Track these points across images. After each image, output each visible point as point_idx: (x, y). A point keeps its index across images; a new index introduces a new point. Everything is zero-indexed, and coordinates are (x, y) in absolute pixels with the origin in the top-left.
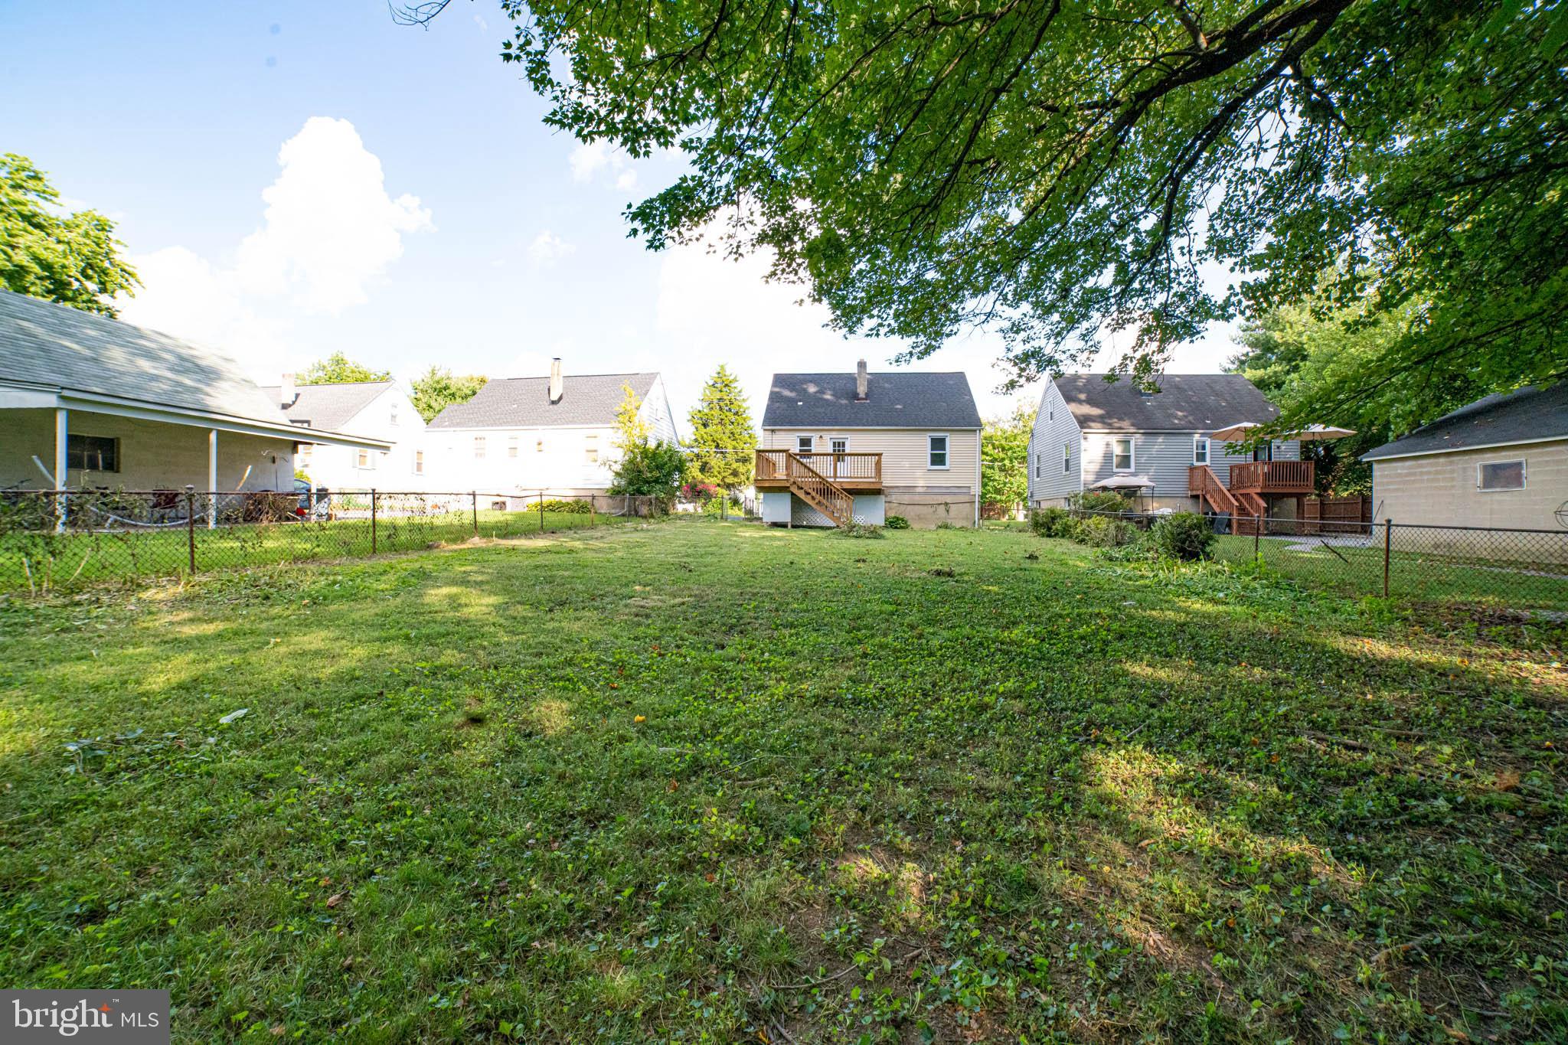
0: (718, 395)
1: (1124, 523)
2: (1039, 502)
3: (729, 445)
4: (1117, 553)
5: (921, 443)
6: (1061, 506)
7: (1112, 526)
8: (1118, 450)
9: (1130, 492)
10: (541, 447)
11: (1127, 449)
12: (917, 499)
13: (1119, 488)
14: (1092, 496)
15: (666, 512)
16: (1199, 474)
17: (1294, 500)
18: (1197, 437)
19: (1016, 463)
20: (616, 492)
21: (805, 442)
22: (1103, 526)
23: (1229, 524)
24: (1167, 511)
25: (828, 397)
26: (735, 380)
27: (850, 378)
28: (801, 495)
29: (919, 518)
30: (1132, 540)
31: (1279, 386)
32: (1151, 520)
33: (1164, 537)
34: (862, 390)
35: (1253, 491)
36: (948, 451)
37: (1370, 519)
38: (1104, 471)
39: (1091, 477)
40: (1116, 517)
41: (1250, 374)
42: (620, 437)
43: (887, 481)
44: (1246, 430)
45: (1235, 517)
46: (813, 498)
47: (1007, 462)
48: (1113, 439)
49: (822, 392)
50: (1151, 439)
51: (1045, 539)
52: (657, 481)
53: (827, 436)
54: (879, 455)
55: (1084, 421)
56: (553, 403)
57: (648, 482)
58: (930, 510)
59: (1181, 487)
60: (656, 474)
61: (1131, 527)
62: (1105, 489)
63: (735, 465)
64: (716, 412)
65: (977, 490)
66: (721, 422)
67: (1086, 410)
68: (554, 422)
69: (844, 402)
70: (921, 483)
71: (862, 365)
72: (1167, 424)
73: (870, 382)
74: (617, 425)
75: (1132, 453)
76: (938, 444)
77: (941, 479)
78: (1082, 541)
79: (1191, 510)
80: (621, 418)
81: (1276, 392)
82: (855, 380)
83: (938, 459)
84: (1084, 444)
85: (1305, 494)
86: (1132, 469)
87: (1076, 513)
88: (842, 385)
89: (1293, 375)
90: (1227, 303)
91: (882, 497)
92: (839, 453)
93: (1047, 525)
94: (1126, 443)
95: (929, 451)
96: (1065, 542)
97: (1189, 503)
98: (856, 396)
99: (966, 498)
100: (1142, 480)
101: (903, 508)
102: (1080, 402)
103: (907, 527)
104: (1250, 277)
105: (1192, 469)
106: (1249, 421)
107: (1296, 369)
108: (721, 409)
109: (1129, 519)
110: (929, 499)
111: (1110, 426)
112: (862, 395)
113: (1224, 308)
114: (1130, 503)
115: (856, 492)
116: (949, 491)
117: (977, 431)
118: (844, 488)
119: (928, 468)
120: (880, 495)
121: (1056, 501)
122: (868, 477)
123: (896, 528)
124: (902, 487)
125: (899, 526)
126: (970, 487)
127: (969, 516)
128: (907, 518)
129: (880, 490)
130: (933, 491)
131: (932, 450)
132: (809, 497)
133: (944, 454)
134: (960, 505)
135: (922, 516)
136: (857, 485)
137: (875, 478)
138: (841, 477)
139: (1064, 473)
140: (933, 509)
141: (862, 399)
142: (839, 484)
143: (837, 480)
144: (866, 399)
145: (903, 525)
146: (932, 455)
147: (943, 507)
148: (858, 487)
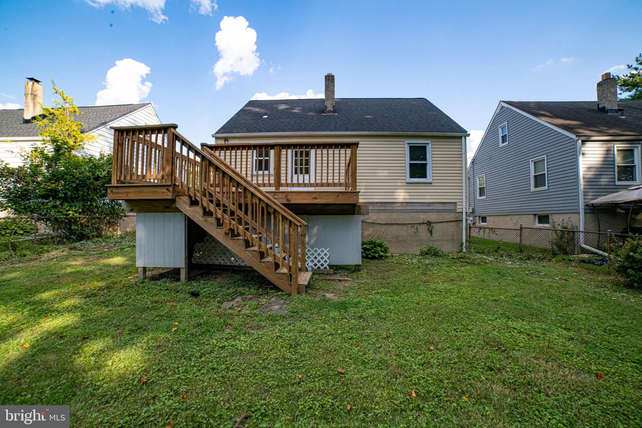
5: (399, 150)
11: (630, 158)
12: (395, 217)
25: (295, 111)
34: (329, 104)
36: (429, 162)
46: (219, 224)
48: (613, 147)
65: (464, 206)
70: (400, 199)
77: (423, 193)
83: (418, 171)
86: (639, 181)
88: (312, 104)
94: (628, 151)
95: (408, 161)
98: (323, 111)
99: (452, 217)
101: (381, 230)
103: (385, 257)
110: (408, 218)
112: (330, 107)
116: (431, 208)
117: (463, 138)
118: (292, 202)
119: (407, 181)
120: (354, 214)
121: (517, 217)
122: (334, 185)
123: (374, 258)
124: (377, 203)
125: (377, 255)
126: (455, 203)
127: (455, 238)
128: (386, 244)
129: (354, 205)
130: (414, 208)
131: (410, 160)
132: (212, 220)
133: (425, 165)
134: (445, 224)
135: (401, 239)
136: (315, 198)
137: (346, 185)
138: (287, 185)
139: (533, 189)
140: (413, 230)
141: (330, 112)
142: (284, 195)
143: (282, 189)
144: (334, 112)
145: (382, 254)
146: (411, 165)
147: (424, 228)
148: (316, 201)
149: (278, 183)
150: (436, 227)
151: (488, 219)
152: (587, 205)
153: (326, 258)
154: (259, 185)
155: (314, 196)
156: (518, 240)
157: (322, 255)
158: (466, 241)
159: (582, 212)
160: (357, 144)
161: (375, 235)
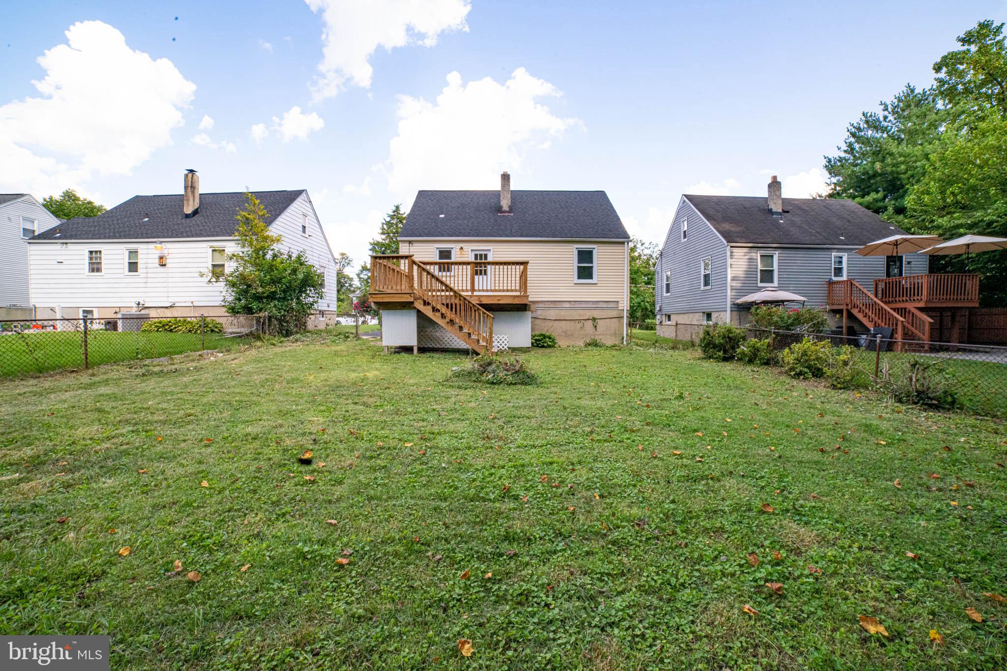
5: (568, 254)
8: (761, 265)
10: (166, 261)
11: (770, 264)
12: (564, 314)
13: (765, 303)
16: (839, 289)
18: (834, 253)
21: (443, 254)
27: (496, 195)
28: (427, 311)
29: (567, 335)
34: (505, 203)
35: (911, 306)
36: (595, 264)
38: (748, 287)
39: (736, 293)
43: (534, 295)
44: (895, 244)
46: (443, 316)
48: (757, 255)
50: (792, 254)
53: (468, 247)
54: (525, 263)
55: (729, 236)
56: (187, 216)
58: (579, 325)
59: (823, 301)
62: (752, 304)
65: (625, 305)
69: (488, 215)
70: (567, 298)
73: (514, 199)
75: (775, 268)
76: (585, 256)
77: (586, 293)
83: (585, 273)
84: (730, 260)
86: (776, 284)
88: (485, 200)
91: (528, 314)
94: (767, 258)
95: (576, 264)
98: (499, 209)
99: (614, 313)
100: (785, 295)
101: (548, 324)
102: (718, 219)
103: (553, 346)
105: (831, 283)
110: (575, 315)
111: (753, 241)
112: (505, 208)
115: (497, 308)
116: (596, 306)
117: (626, 243)
118: (483, 303)
119: (575, 282)
120: (526, 310)
121: (692, 314)
122: (512, 291)
123: (543, 347)
124: (548, 301)
125: (545, 345)
126: (618, 302)
127: (617, 332)
128: (553, 335)
129: (526, 305)
130: (580, 306)
131: (578, 263)
132: (438, 314)
133: (592, 267)
134: (608, 320)
135: (569, 333)
136: (499, 300)
137: (520, 291)
138: (479, 291)
139: (702, 288)
140: (581, 325)
141: (505, 212)
142: (477, 298)
143: (475, 293)
144: (509, 212)
145: (550, 343)
146: (579, 267)
147: (590, 323)
148: (500, 302)
149: (473, 290)
150: (601, 323)
151: (672, 317)
152: (734, 304)
153: (506, 342)
154: (459, 290)
155: (498, 298)
156: (673, 335)
157: (503, 340)
158: (627, 335)
159: (729, 309)
160: (527, 263)
161: (545, 328)
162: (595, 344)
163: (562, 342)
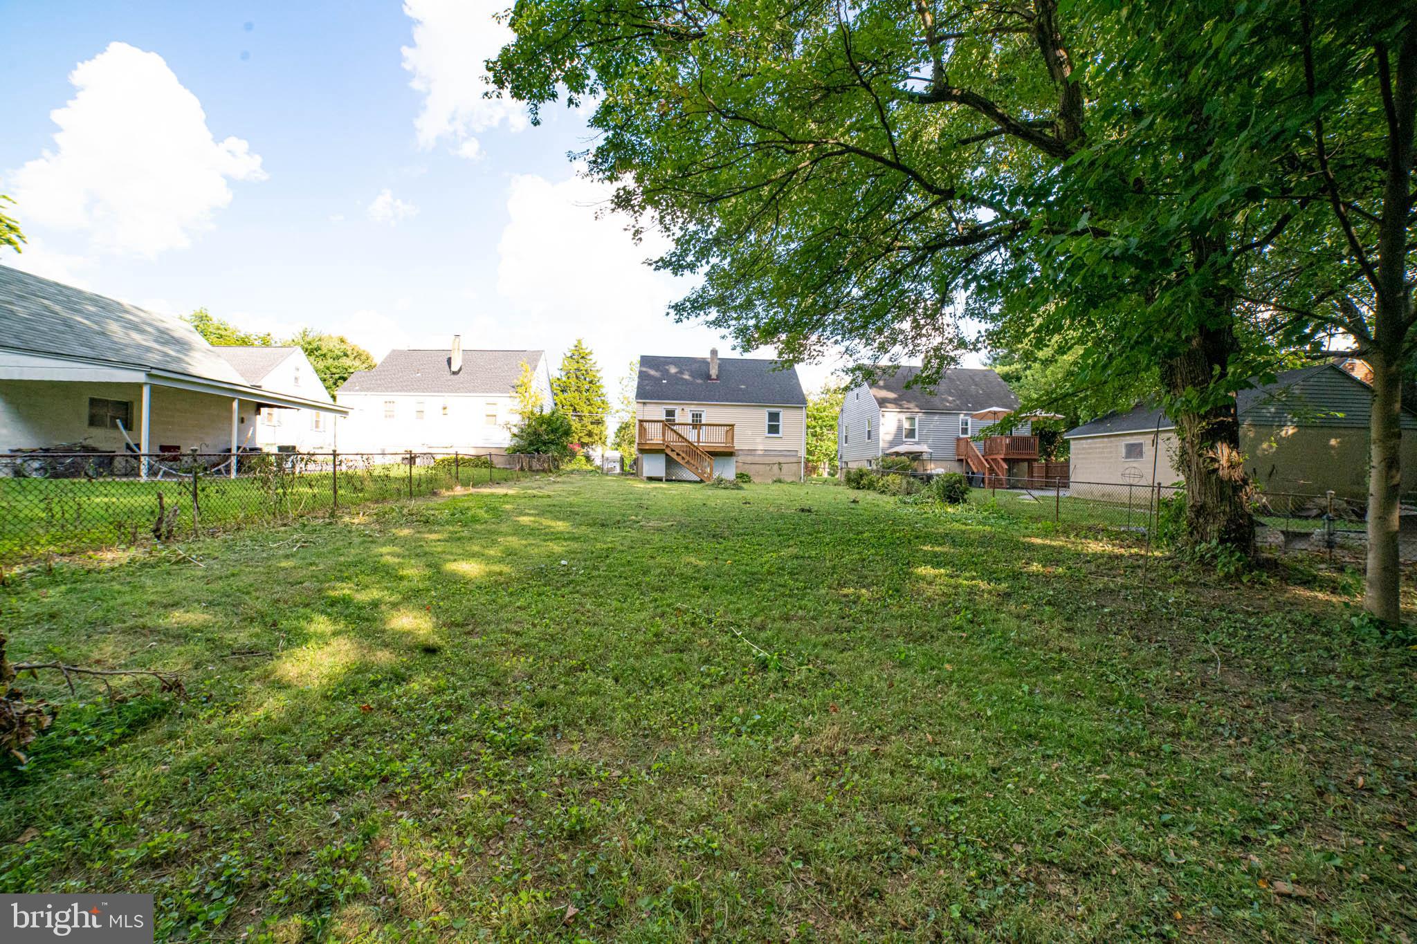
0: (576, 366)
1: (912, 479)
2: (846, 463)
3: (585, 410)
4: (909, 499)
5: (762, 415)
6: (866, 467)
7: (904, 482)
8: (906, 425)
9: (916, 456)
10: (447, 411)
11: (913, 424)
12: (757, 459)
13: (907, 454)
14: (889, 459)
15: (557, 467)
16: (962, 444)
17: (1026, 464)
18: (962, 416)
19: (825, 430)
20: (515, 451)
21: (670, 413)
22: (898, 481)
23: (983, 480)
24: (940, 471)
25: (686, 377)
26: (591, 353)
27: (703, 362)
29: (758, 474)
30: (918, 491)
31: (1018, 379)
32: (930, 477)
33: (938, 488)
34: (714, 372)
35: (999, 457)
36: (781, 423)
37: (1068, 477)
38: (897, 441)
39: (886, 445)
40: (906, 475)
41: (1000, 369)
42: (516, 404)
43: (737, 445)
44: (995, 413)
45: (987, 476)
46: (683, 458)
47: (818, 429)
48: (903, 416)
49: (681, 372)
50: (930, 417)
51: (856, 491)
52: (552, 442)
53: (687, 409)
54: (733, 426)
55: (882, 402)
56: (454, 373)
57: (545, 444)
58: (769, 468)
59: (951, 453)
60: (552, 437)
61: (917, 482)
62: (897, 454)
63: (590, 427)
64: (573, 381)
65: (803, 453)
66: (578, 390)
67: (884, 394)
68: (457, 390)
69: (699, 381)
70: (760, 447)
71: (714, 352)
72: (941, 406)
73: (720, 366)
74: (514, 394)
75: (917, 427)
76: (774, 417)
77: (776, 444)
78: (883, 492)
79: (958, 471)
80: (519, 390)
81: (1016, 384)
82: (708, 363)
83: (773, 429)
84: (882, 420)
85: (1035, 460)
86: (916, 439)
87: (878, 471)
88: (697, 367)
89: (1028, 372)
90: (977, 340)
91: (734, 459)
92: (697, 424)
93: (857, 480)
94: (912, 419)
95: (767, 423)
96: (870, 492)
97: (956, 464)
98: (709, 377)
99: (794, 460)
100: (924, 448)
101: (746, 466)
102: (880, 388)
103: (750, 481)
104: (990, 326)
105: (958, 439)
106: (998, 406)
107: (1029, 367)
108: (577, 377)
109: (915, 476)
110: (767, 460)
111: (901, 406)
112: (714, 376)
113: (974, 345)
114: (915, 464)
115: (714, 454)
116: (781, 454)
117: (804, 408)
118: (708, 450)
119: (767, 436)
120: (732, 456)
122: (722, 442)
124: (747, 450)
125: (744, 480)
126: (797, 451)
127: (796, 473)
128: (749, 474)
129: (733, 452)
130: (769, 453)
131: (769, 422)
132: (680, 457)
133: (779, 426)
134: (790, 464)
135: (761, 472)
137: (728, 442)
138: (703, 442)
141: (713, 379)
144: (717, 380)
145: (747, 479)
146: (769, 425)
147: (777, 466)
148: (717, 450)
149: (699, 441)
150: (784, 466)
154: (691, 441)
155: (715, 447)
158: (804, 475)
161: (747, 470)
162: (780, 481)
163: (756, 480)
